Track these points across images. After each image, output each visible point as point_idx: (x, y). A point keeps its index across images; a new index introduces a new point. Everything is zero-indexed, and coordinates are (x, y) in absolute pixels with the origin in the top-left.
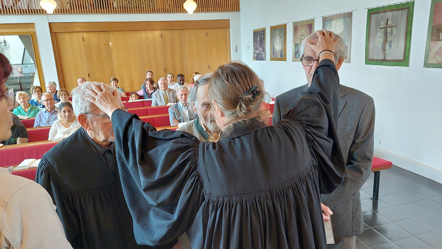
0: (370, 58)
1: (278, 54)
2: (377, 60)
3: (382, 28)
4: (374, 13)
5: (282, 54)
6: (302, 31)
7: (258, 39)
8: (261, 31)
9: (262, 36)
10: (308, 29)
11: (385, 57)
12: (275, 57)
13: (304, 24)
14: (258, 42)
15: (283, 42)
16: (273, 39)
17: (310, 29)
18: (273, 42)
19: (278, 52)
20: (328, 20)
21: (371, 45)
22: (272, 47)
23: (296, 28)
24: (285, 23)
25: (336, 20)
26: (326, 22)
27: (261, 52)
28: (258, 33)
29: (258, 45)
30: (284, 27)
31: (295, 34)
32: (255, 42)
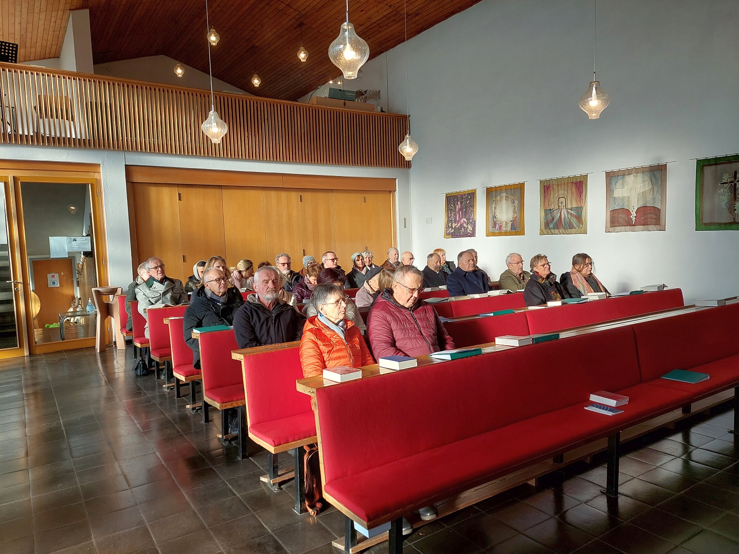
0: (706, 221)
1: (504, 225)
2: (720, 224)
3: (727, 183)
4: (710, 165)
5: (514, 226)
6: (561, 193)
7: (458, 207)
8: (466, 195)
9: (468, 202)
10: (573, 189)
11: (734, 219)
12: (497, 231)
13: (566, 182)
14: (457, 210)
15: (516, 209)
16: (493, 206)
17: (578, 189)
18: (493, 209)
19: (505, 223)
20: (618, 176)
21: (707, 205)
22: (491, 216)
23: (547, 188)
24: (521, 181)
25: (635, 174)
26: (613, 177)
27: (465, 225)
28: (458, 198)
29: (458, 215)
30: (520, 188)
31: (545, 196)
32: (451, 210)
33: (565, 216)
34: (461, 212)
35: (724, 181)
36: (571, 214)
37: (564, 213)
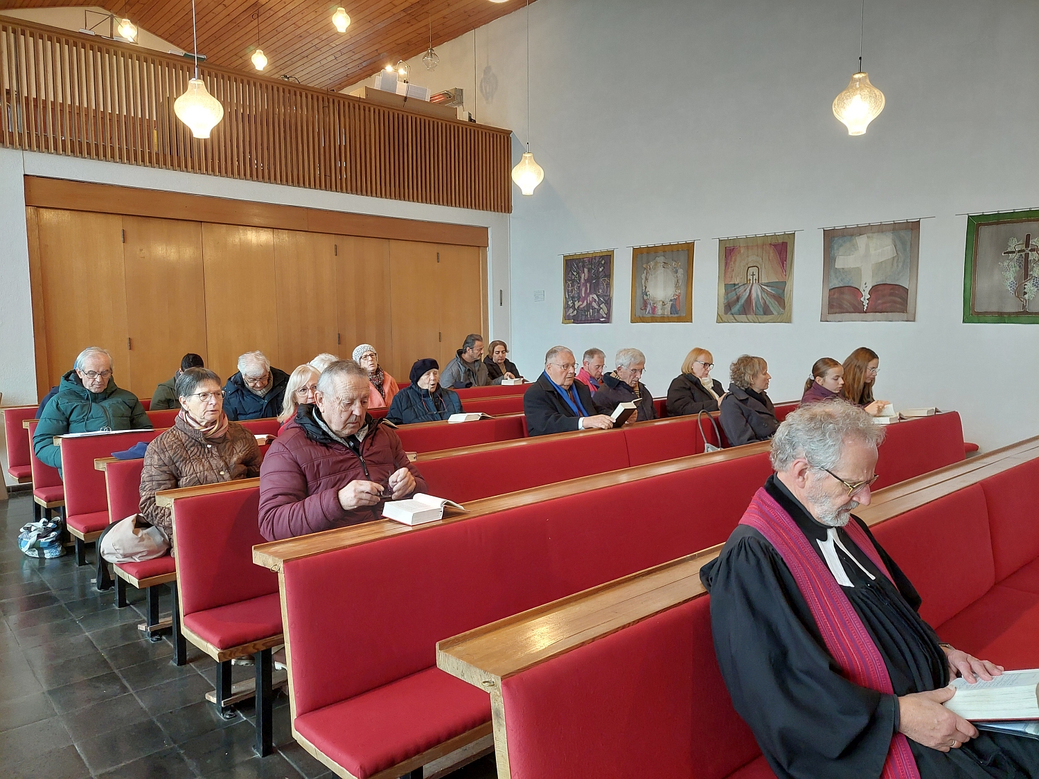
0: (981, 309)
1: (659, 306)
2: (1001, 314)
3: (1013, 252)
4: (989, 224)
5: (676, 308)
6: (752, 259)
7: (585, 275)
8: (597, 259)
9: (601, 270)
10: (772, 254)
11: (1024, 307)
12: (649, 316)
13: (760, 243)
14: (582, 281)
15: (680, 282)
16: (644, 275)
17: (780, 254)
18: (644, 280)
19: (661, 303)
20: (844, 236)
21: (984, 284)
22: (639, 293)
23: (729, 251)
24: (689, 240)
25: (870, 235)
26: (836, 239)
27: (594, 304)
28: (584, 262)
29: (583, 289)
30: (688, 249)
31: (726, 264)
32: (573, 281)
33: (757, 295)
34: (588, 285)
35: (1009, 250)
36: (768, 293)
37: (756, 291)
